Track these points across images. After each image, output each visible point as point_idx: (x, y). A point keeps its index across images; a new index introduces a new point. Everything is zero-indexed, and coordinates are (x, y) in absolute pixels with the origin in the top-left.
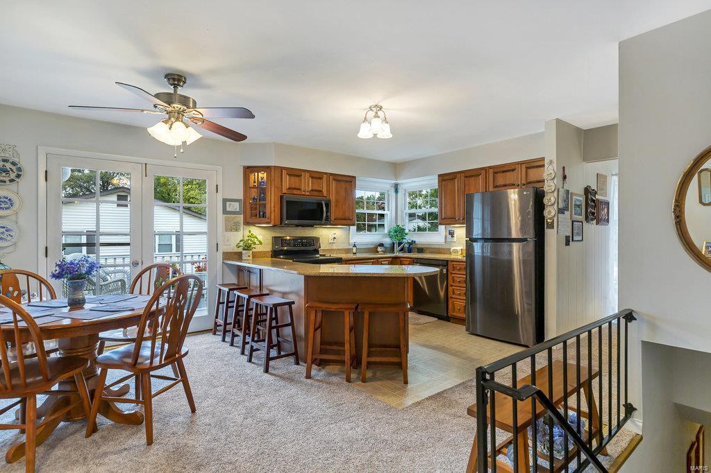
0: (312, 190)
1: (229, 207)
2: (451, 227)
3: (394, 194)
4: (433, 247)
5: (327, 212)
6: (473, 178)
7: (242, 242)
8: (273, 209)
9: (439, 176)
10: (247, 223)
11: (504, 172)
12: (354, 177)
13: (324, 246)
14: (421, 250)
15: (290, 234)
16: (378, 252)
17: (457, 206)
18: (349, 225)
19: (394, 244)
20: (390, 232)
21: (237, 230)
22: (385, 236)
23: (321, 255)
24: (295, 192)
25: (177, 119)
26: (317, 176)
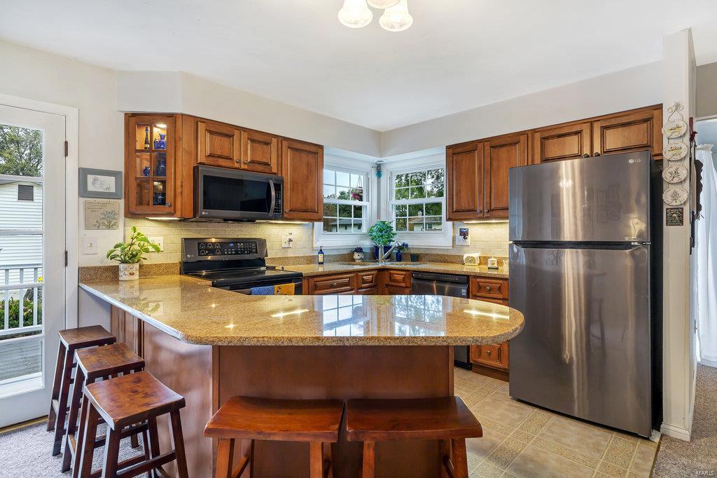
0: (252, 162)
1: (93, 184)
2: (463, 225)
3: (375, 177)
4: (433, 252)
5: (277, 199)
6: (505, 149)
7: (119, 249)
8: (179, 190)
9: (448, 148)
10: (131, 214)
11: (560, 136)
12: (321, 147)
13: (272, 252)
14: (415, 258)
15: (215, 233)
16: (354, 260)
17: (477, 193)
18: (312, 220)
19: (377, 248)
20: (371, 231)
21: (110, 226)
22: (364, 236)
23: (268, 268)
24: (222, 162)
26: (260, 139)
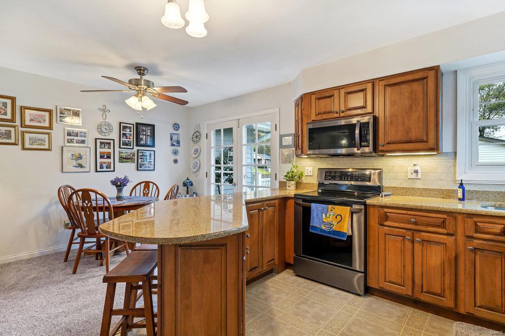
0: (349, 109)
1: (284, 141)
21: (290, 162)
24: (326, 116)
25: (143, 95)
